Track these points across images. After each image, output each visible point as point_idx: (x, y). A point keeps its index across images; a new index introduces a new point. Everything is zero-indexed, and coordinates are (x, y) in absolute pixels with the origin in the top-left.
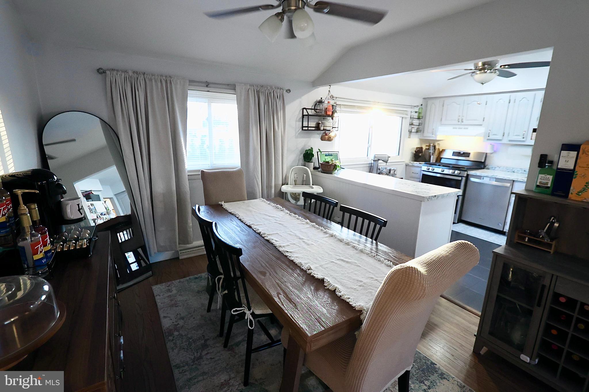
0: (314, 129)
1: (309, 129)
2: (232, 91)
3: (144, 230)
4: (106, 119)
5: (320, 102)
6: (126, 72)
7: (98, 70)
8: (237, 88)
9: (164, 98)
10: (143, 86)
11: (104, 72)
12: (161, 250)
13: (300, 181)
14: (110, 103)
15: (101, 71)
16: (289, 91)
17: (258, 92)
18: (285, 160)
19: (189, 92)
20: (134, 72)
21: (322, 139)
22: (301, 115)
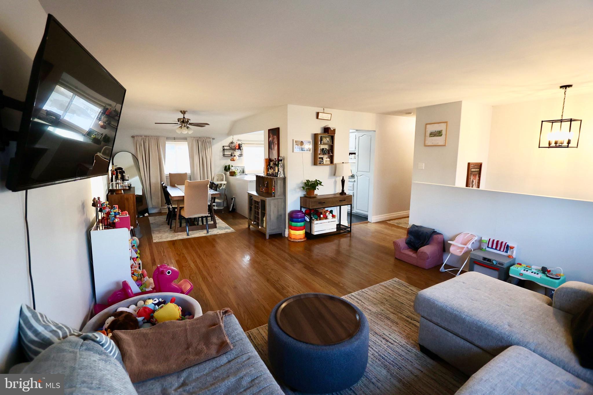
0: (230, 155)
1: (225, 155)
2: (186, 141)
3: (146, 197)
4: (134, 153)
5: (232, 143)
6: (141, 136)
7: (132, 137)
8: (188, 139)
9: (155, 144)
10: (148, 141)
11: (134, 137)
12: (154, 208)
13: (220, 179)
14: (136, 148)
15: (133, 137)
16: (213, 139)
17: (198, 141)
18: (213, 170)
19: (166, 142)
20: (145, 136)
21: (231, 160)
22: (222, 149)
